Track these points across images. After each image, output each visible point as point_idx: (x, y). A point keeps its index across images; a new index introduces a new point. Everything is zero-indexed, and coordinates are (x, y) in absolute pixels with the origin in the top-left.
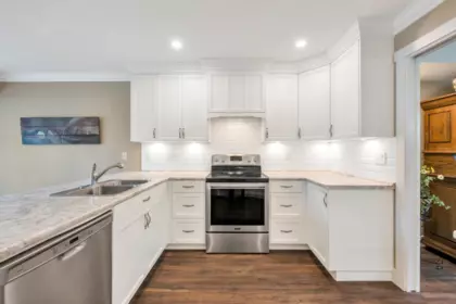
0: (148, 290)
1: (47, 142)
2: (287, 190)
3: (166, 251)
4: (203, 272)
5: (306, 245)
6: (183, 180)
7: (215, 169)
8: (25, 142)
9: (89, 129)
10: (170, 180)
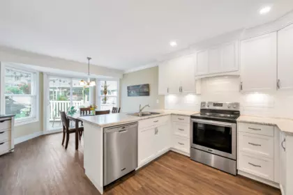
0: (156, 162)
1: (133, 95)
2: (253, 131)
3: (170, 151)
4: (183, 166)
5: (278, 184)
6: (178, 115)
7: (203, 111)
8: (129, 95)
9: (146, 90)
10: (172, 114)
